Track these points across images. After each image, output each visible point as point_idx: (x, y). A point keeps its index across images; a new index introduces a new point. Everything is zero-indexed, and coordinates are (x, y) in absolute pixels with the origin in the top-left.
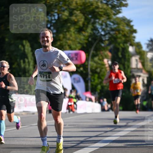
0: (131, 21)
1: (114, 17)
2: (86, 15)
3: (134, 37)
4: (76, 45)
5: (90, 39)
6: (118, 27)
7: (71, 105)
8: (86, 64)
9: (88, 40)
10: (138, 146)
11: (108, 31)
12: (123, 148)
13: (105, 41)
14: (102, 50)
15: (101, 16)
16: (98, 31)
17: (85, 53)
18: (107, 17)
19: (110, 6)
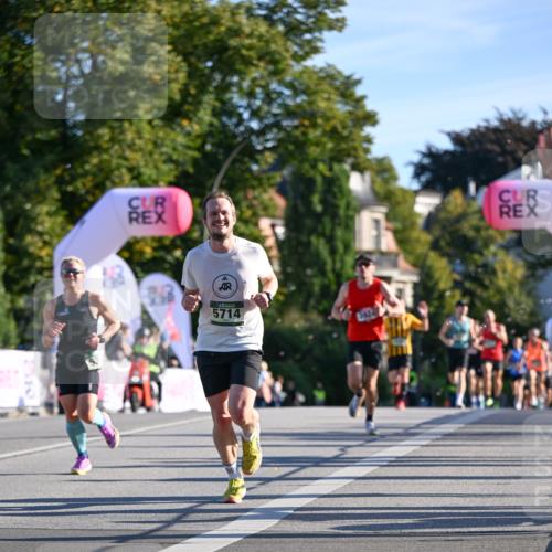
0: (358, 82)
1: (297, 68)
2: (193, 59)
3: (369, 140)
4: (156, 167)
5: (208, 147)
6: (311, 103)
7: (140, 386)
8: (196, 235)
9: (201, 149)
10: (383, 532)
11: (275, 115)
12: (327, 539)
13: (261, 152)
14: (253, 188)
15: (248, 62)
16: (240, 115)
17: (192, 195)
18: (271, 68)
19: (281, 28)
